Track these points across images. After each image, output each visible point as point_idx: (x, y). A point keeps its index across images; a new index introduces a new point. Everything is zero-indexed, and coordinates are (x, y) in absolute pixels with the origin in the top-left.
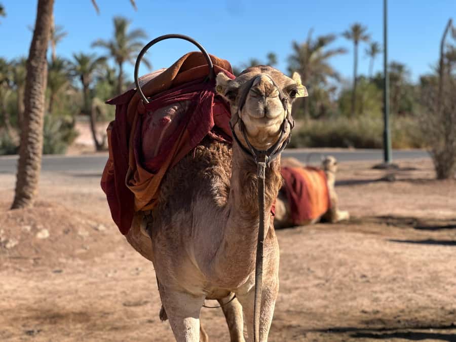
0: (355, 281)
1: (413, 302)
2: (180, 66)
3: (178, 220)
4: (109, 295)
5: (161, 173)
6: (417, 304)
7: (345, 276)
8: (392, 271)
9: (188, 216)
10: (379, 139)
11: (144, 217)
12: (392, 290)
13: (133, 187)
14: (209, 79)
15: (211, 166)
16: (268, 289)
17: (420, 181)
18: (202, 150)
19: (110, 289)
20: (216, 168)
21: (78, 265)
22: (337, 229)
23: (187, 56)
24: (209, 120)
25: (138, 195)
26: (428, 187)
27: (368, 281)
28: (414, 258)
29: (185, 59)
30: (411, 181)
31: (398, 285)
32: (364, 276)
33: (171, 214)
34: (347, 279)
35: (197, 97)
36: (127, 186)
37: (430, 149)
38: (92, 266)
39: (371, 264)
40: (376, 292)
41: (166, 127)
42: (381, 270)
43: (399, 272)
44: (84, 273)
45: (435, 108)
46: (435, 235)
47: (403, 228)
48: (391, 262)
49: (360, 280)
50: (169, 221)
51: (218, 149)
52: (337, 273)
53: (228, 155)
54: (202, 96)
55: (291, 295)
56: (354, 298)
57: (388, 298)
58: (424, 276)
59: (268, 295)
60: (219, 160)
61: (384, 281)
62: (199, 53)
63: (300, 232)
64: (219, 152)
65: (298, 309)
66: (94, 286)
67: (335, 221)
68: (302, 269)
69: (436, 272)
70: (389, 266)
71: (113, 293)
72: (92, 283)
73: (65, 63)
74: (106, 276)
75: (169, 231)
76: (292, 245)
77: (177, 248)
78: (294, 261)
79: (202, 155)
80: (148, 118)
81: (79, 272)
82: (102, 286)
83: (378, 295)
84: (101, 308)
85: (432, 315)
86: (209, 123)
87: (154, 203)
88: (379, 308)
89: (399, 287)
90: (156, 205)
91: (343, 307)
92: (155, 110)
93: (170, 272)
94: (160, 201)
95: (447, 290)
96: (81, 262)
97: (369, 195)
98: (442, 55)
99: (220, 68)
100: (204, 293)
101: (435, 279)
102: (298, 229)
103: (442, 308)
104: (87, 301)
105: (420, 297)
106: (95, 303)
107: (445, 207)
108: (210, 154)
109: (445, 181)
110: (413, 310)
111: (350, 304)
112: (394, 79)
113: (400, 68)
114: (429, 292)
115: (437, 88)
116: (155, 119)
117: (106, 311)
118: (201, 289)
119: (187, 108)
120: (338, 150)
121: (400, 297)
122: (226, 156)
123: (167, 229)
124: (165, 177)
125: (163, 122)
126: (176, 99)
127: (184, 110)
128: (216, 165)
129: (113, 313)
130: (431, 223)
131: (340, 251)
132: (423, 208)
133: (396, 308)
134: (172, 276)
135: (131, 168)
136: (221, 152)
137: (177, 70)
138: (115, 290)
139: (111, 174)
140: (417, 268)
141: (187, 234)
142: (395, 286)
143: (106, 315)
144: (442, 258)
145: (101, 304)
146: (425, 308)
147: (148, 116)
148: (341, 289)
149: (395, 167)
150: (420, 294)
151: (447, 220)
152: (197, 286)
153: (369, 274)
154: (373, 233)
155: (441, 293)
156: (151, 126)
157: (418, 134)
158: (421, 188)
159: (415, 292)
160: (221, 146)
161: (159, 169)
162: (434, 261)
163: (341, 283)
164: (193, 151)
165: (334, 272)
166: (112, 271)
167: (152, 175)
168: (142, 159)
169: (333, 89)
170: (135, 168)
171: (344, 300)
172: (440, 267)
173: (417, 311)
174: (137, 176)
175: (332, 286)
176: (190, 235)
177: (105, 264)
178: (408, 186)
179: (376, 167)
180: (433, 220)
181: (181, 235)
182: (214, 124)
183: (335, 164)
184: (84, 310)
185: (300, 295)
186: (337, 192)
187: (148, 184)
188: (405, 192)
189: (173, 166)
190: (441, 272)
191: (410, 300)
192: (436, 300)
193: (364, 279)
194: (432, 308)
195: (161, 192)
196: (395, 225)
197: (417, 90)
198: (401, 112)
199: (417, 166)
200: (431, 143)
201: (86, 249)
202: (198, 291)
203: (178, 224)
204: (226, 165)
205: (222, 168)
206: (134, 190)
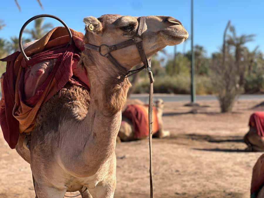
0: (172, 174)
1: (207, 187)
2: (50, 36)
3: (49, 137)
4: (20, 183)
5: (37, 107)
6: (209, 188)
7: (166, 171)
8: (194, 167)
9: (57, 134)
10: (188, 89)
11: (26, 136)
12: (194, 180)
13: (18, 117)
14: (69, 44)
15: (72, 101)
16: (109, 184)
17: (212, 114)
18: (65, 91)
19: (21, 179)
20: (75, 102)
21: (3, 164)
22: (163, 142)
23: (55, 30)
24: (69, 71)
25: (21, 122)
26: (216, 117)
27: (180, 174)
28: (208, 160)
29: (54, 31)
30: (206, 113)
31: (198, 176)
32: (177, 171)
33: (44, 134)
34: (167, 173)
35: (62, 56)
36: (14, 116)
37: (218, 95)
38: (12, 164)
39: (181, 163)
40: (184, 181)
41: (41, 76)
42: (188, 167)
43: (199, 169)
44: (7, 168)
45: (220, 71)
46: (220, 146)
47: (201, 141)
48: (193, 163)
49: (175, 173)
50: (42, 139)
51: (76, 90)
52: (161, 169)
53: (83, 94)
54: (65, 56)
55: (133, 183)
56: (171, 185)
57: (191, 184)
58: (213, 171)
59: (109, 188)
60: (77, 97)
61: (189, 174)
62: (64, 28)
63: (140, 144)
64: (76, 92)
65: (137, 192)
66: (12, 177)
67: (161, 137)
68: (140, 166)
69: (220, 168)
70: (192, 164)
71: (23, 181)
72: (10, 175)
73: (6, 42)
74: (20, 170)
75: (42, 145)
76: (135, 151)
77: (48, 156)
78: (136, 161)
79: (65, 94)
80: (28, 71)
81: (4, 168)
82: (17, 177)
83: (186, 183)
84: (15, 191)
85: (218, 195)
86: (70, 74)
87: (33, 127)
88: (186, 191)
89: (198, 178)
90: (34, 128)
91: (164, 190)
92: (33, 65)
93: (43, 173)
94: (37, 125)
95: (227, 180)
96: (5, 162)
97: (182, 121)
98: (224, 42)
99: (77, 37)
100: (66, 187)
101: (220, 173)
102: (139, 142)
103: (224, 191)
104: (7, 186)
105: (210, 184)
106: (12, 187)
107: (226, 129)
108: (71, 93)
109: (226, 114)
110: (207, 192)
111: (168, 188)
112: (197, 54)
113: (201, 48)
114: (216, 181)
115: (221, 60)
116: (33, 71)
117: (18, 193)
118: (63, 184)
119: (55, 64)
120: (165, 95)
121: (199, 184)
122: (81, 95)
123: (41, 144)
124: (40, 109)
125: (38, 73)
126: (48, 58)
127: (53, 65)
128: (75, 100)
129: (22, 194)
130: (218, 139)
131: (163, 155)
132: (213, 129)
133: (196, 191)
134: (44, 176)
135: (16, 103)
136: (78, 92)
137: (48, 39)
138: (24, 180)
139: (3, 108)
140: (209, 166)
141: (56, 146)
142: (196, 177)
143: (18, 196)
144: (224, 160)
145: (15, 189)
146: (214, 191)
147: (28, 69)
148: (163, 179)
149: (197, 105)
150: (211, 182)
151: (227, 137)
152: (61, 182)
153: (180, 170)
154: (184, 144)
155: (223, 182)
156: (30, 75)
157: (210, 86)
158: (212, 117)
159: (208, 181)
160: (78, 88)
161: (36, 104)
162: (219, 162)
163: (163, 175)
164: (59, 91)
165: (159, 168)
166: (24, 167)
167: (31, 108)
168: (24, 97)
169: (163, 60)
170: (19, 104)
171: (165, 186)
172: (223, 166)
173: (209, 193)
174: (21, 110)
175: (158, 177)
176: (58, 147)
177: (19, 163)
178: (204, 116)
179: (187, 105)
180: (218, 136)
181: (52, 147)
182: (73, 74)
183: (163, 103)
184: (4, 192)
185: (139, 183)
186: (163, 120)
187: (28, 114)
188: (203, 120)
189: (45, 102)
190: (223, 168)
191: (205, 186)
192: (220, 186)
193: (178, 173)
194: (217, 191)
195: (37, 120)
196: (197, 140)
197: (210, 61)
198: (201, 74)
199: (210, 105)
200: (218, 91)
201: (8, 153)
202: (62, 186)
203: (50, 140)
204: (82, 100)
205: (79, 102)
206: (18, 118)
